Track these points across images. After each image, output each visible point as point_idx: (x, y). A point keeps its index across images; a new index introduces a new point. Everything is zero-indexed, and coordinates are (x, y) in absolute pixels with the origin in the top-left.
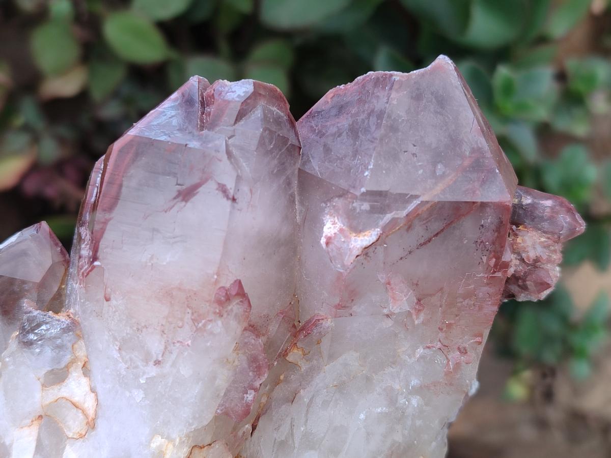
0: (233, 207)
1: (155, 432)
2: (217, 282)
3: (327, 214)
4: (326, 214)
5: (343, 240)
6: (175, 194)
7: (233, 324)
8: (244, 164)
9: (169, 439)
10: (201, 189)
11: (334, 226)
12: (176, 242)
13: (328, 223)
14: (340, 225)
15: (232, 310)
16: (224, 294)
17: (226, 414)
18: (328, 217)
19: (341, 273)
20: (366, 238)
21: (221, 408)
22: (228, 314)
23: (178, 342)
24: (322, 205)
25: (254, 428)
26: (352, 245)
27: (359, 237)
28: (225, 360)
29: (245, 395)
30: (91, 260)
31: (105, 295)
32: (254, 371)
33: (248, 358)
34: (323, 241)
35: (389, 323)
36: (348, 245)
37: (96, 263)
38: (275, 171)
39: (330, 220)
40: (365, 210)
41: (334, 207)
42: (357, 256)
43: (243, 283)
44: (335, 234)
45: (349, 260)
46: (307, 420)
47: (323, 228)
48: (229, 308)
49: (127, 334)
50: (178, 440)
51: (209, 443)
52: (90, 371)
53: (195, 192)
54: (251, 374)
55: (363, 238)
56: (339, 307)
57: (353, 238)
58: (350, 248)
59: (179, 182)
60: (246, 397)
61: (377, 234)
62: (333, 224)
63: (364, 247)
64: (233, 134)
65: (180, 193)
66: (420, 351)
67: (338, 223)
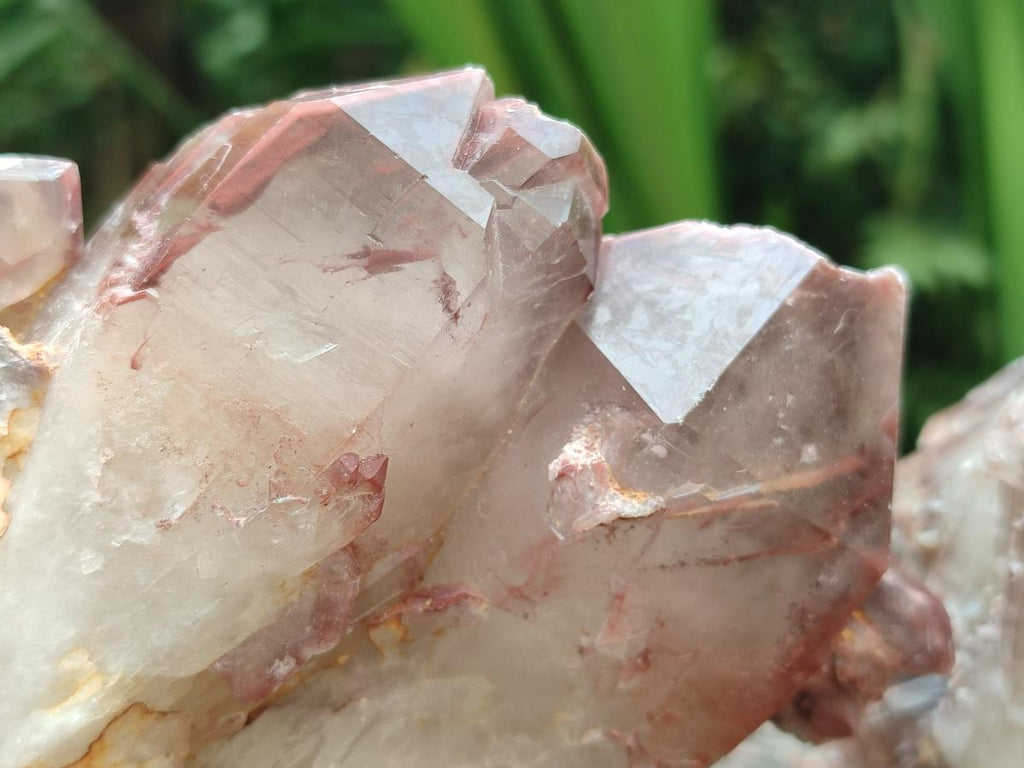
0: (447, 329)
1: (82, 643)
2: (351, 440)
3: (587, 426)
4: (583, 423)
5: (591, 484)
6: (357, 248)
7: (336, 528)
8: (501, 264)
9: (101, 667)
10: (408, 266)
11: (588, 451)
12: (314, 332)
13: (577, 442)
14: (599, 455)
15: (348, 503)
16: (352, 469)
17: (227, 677)
18: (585, 431)
19: (556, 539)
20: (634, 501)
21: (226, 663)
22: (337, 507)
23: (222, 509)
24: (583, 405)
25: (249, 721)
26: (603, 500)
27: (623, 494)
28: (280, 583)
29: (277, 661)
30: (145, 280)
31: (137, 354)
32: (316, 627)
33: (319, 597)
34: (555, 467)
35: (575, 663)
36: (596, 498)
37: (152, 291)
38: (538, 305)
39: (584, 438)
40: (657, 454)
41: (606, 420)
42: (602, 525)
43: (389, 467)
44: (584, 466)
45: (585, 522)
46: (347, 755)
47: (564, 444)
48: (346, 497)
49: (139, 446)
50: (117, 677)
51: (165, 710)
52: (19, 471)
53: (395, 266)
54: (308, 629)
55: (628, 499)
56: (517, 593)
57: (612, 491)
58: (597, 505)
59: (378, 233)
60: (276, 665)
61: (656, 506)
62: (587, 448)
63: (623, 515)
64: (510, 204)
65: (366, 253)
66: (595, 736)
67: (598, 451)
